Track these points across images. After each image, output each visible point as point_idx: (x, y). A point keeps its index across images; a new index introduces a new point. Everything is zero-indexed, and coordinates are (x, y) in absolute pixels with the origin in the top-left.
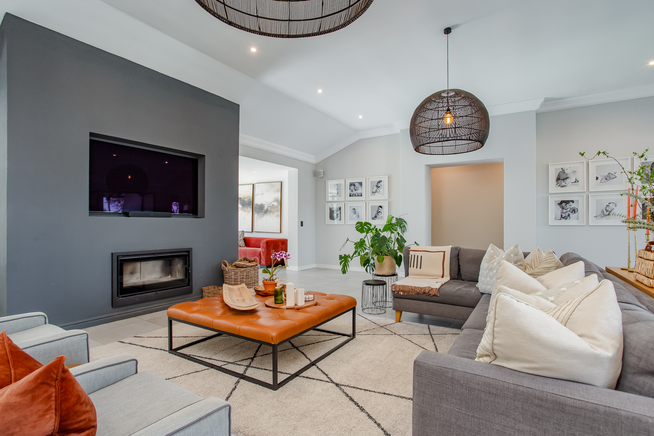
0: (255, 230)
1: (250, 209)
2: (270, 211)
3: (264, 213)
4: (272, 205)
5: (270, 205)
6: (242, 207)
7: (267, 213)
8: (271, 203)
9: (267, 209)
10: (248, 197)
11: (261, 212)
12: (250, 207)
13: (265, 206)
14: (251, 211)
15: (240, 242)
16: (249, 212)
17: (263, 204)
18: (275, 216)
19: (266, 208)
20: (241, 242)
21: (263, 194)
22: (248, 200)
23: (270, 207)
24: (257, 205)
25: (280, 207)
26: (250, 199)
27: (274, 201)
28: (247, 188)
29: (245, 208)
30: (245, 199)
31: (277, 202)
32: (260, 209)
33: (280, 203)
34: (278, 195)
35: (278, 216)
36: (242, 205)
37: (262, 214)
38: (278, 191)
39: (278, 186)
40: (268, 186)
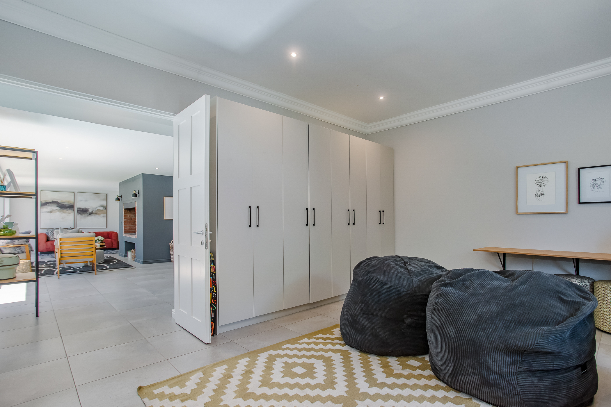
0: (78, 227)
3: (88, 215)
10: (68, 201)
13: (90, 209)
14: (72, 212)
22: (68, 204)
25: (105, 210)
26: (71, 204)
27: (99, 207)
28: (67, 194)
29: (65, 210)
30: (64, 203)
31: (102, 207)
32: (83, 211)
33: (106, 208)
34: (104, 203)
35: (104, 217)
36: (60, 208)
37: (86, 215)
38: (103, 200)
39: (104, 197)
40: (93, 196)
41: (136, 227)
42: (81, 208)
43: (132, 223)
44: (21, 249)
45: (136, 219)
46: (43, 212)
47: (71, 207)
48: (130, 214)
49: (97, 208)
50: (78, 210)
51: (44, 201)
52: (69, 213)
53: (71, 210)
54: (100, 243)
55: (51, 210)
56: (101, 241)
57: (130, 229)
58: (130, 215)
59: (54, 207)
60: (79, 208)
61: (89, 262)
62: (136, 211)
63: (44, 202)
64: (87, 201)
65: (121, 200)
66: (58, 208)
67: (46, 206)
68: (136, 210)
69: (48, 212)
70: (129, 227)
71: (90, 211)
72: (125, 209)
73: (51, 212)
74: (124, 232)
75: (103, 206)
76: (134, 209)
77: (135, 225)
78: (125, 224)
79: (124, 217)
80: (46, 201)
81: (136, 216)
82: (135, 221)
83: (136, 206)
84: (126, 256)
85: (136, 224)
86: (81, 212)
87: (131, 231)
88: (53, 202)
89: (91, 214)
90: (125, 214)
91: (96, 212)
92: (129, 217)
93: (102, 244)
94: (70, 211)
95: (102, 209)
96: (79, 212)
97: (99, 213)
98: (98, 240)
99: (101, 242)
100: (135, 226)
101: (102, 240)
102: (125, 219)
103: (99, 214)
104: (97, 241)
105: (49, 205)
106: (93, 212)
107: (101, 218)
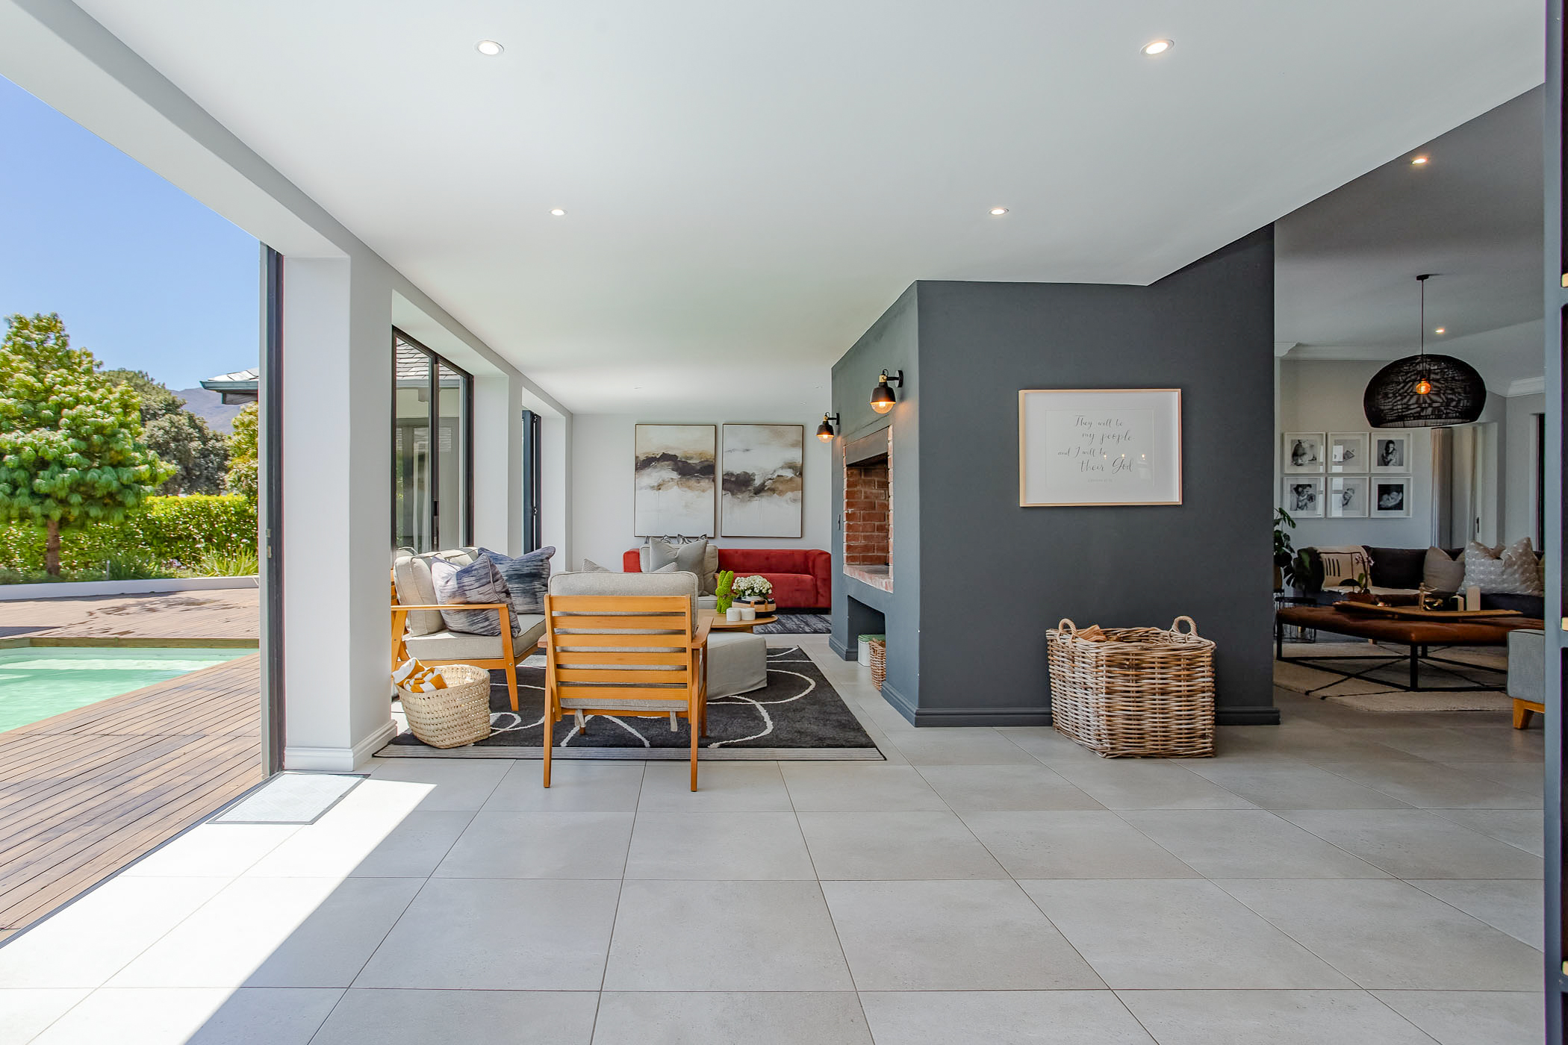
1: (707, 484)
2: (773, 490)
3: (752, 494)
4: (778, 476)
5: (770, 476)
6: (680, 478)
7: (762, 494)
9: (763, 485)
10: (701, 453)
11: (745, 492)
12: (708, 479)
13: (756, 477)
14: (710, 487)
17: (749, 472)
18: (787, 501)
22: (701, 462)
23: (770, 479)
25: (799, 480)
26: (707, 461)
27: (782, 468)
28: (696, 433)
29: (693, 482)
30: (691, 458)
31: (792, 470)
32: (739, 484)
33: (800, 471)
34: (795, 455)
35: (795, 500)
36: (680, 474)
37: (746, 495)
38: (794, 445)
39: (794, 435)
40: (765, 433)
41: (891, 541)
42: (732, 474)
43: (876, 523)
44: (487, 619)
45: (891, 507)
46: (641, 488)
47: (707, 469)
48: (870, 486)
49: (775, 471)
50: (724, 481)
51: (644, 454)
52: (703, 491)
53: (707, 481)
54: (756, 603)
55: (660, 481)
56: (761, 593)
57: (866, 548)
58: (868, 490)
59: (667, 473)
60: (727, 474)
61: (673, 717)
62: (891, 471)
63: (642, 458)
64: (747, 450)
65: (839, 432)
66: (675, 475)
67: (648, 471)
68: (890, 465)
69: (653, 488)
70: (866, 538)
71: (757, 482)
72: (849, 466)
73: (659, 487)
74: (848, 558)
75: (791, 466)
76: (882, 460)
77: (884, 529)
78: (849, 527)
79: (847, 498)
80: (648, 453)
81: (891, 493)
82: (885, 517)
83: (890, 444)
84: (852, 655)
85: (891, 526)
86: (733, 486)
87: (871, 557)
88: (665, 457)
89: (759, 491)
90: (848, 486)
91: (773, 487)
92: (866, 497)
93: (762, 608)
94: (705, 483)
95: (789, 474)
96: (728, 485)
97: (781, 487)
98: (749, 592)
99: (759, 599)
100: (887, 537)
101: (764, 591)
102: (849, 505)
103: (781, 493)
104: (747, 593)
105: (655, 467)
106: (766, 484)
107: (788, 503)
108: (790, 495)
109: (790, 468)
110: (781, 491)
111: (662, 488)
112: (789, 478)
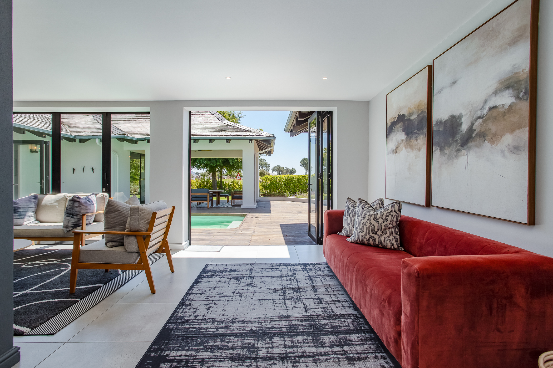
0: (434, 202)
1: (422, 141)
2: (483, 136)
3: (459, 147)
4: (491, 109)
5: (479, 113)
6: (406, 138)
7: (471, 144)
8: (485, 102)
9: (471, 130)
10: (418, 106)
11: (451, 144)
12: (422, 134)
13: (464, 120)
14: (424, 144)
15: (385, 233)
16: (419, 150)
17: (456, 114)
18: (503, 152)
19: (465, 127)
20: (387, 235)
21: (454, 83)
22: (418, 116)
23: (480, 121)
24: (440, 123)
25: (525, 106)
26: (422, 112)
27: (496, 93)
28: (417, 82)
29: (413, 141)
30: (413, 114)
32: (446, 135)
35: (515, 148)
36: (406, 134)
38: (514, 42)
40: (473, 43)
46: (389, 153)
53: (422, 136)
55: (396, 144)
59: (400, 135)
63: (389, 123)
66: (404, 136)
67: (391, 135)
69: (393, 152)
73: (396, 150)
75: (510, 83)
80: (391, 119)
86: (441, 138)
88: (399, 119)
89: (466, 140)
91: (484, 128)
94: (420, 140)
95: (505, 100)
97: (493, 127)
103: (494, 137)
105: (395, 131)
106: (474, 127)
107: (504, 156)
108: (508, 139)
109: (508, 87)
110: (495, 135)
111: (398, 150)
112: (506, 107)
